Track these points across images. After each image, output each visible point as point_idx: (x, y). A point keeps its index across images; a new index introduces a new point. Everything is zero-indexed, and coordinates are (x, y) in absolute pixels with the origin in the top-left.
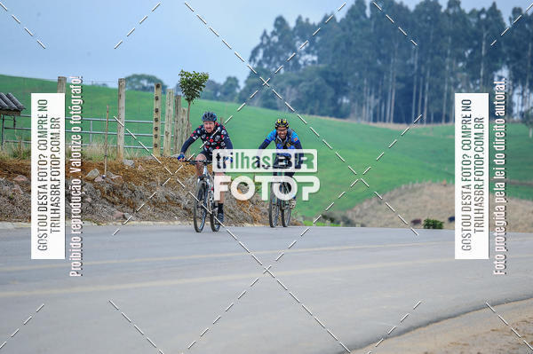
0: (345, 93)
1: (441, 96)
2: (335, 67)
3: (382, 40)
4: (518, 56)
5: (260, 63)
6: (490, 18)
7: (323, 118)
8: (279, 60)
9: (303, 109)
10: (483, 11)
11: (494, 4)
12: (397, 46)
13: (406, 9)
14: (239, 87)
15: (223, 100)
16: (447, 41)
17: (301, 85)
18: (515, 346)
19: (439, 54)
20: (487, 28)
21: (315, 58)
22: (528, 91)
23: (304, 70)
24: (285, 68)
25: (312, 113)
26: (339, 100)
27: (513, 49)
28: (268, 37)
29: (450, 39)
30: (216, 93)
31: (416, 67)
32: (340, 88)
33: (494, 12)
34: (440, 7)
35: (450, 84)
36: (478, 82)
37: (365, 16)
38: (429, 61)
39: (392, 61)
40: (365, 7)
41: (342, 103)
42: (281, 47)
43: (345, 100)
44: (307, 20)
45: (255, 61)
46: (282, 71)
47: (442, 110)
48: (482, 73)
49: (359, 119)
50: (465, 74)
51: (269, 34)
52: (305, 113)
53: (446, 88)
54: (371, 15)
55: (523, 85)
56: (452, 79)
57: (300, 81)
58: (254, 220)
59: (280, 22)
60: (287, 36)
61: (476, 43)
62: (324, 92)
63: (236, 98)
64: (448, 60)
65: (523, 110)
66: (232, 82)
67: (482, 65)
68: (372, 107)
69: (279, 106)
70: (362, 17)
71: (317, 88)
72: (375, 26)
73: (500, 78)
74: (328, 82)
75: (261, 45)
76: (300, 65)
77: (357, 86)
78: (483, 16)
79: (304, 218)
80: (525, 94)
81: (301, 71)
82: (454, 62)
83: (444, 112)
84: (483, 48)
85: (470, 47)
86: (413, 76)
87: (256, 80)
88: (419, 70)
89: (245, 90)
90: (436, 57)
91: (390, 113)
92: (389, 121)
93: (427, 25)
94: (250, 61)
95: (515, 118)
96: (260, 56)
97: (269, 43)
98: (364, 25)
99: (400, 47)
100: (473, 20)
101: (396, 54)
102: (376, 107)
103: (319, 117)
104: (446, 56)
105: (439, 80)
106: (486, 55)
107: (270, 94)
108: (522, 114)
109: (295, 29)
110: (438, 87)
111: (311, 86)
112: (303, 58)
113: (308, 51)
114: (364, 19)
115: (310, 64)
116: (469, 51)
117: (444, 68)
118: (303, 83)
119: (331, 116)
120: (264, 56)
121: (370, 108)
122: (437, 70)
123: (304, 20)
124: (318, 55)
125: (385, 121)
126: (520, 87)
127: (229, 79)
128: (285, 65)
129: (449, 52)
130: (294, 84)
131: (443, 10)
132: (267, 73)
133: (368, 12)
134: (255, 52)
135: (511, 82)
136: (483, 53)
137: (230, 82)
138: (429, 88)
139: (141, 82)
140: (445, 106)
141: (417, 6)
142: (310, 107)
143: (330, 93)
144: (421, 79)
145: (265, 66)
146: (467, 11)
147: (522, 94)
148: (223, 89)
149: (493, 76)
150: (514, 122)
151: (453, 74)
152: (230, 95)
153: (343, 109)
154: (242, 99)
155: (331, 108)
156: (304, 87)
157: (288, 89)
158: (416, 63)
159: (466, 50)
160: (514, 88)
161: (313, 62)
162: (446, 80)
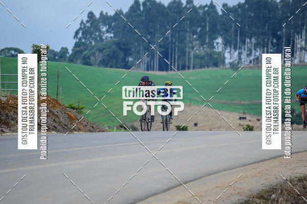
0: (130, 55)
1: (184, 55)
2: (124, 40)
3: (150, 24)
4: (227, 31)
5: (80, 39)
6: (210, 10)
7: (118, 69)
8: (91, 37)
9: (106, 65)
10: (206, 6)
11: (212, 2)
12: (158, 26)
13: (163, 5)
14: (69, 53)
15: (60, 61)
16: (187, 23)
17: (105, 51)
18: (229, 196)
19: (182, 31)
20: (209, 15)
21: (112, 35)
22: (233, 50)
23: (106, 42)
24: (95, 42)
25: (111, 67)
26: (127, 59)
27: (224, 27)
28: (84, 24)
29: (188, 22)
30: (55, 57)
31: (170, 39)
32: (127, 52)
33: (212, 6)
34: (182, 4)
35: (189, 48)
36: (205, 46)
37: (140, 10)
38: (177, 35)
39: (156, 35)
40: (140, 5)
41: (128, 60)
42: (92, 29)
43: (130, 59)
44: (107, 13)
45: (77, 38)
46: (93, 43)
47: (185, 63)
48: (207, 41)
49: (139, 69)
50: (198, 42)
51: (85, 22)
52: (107, 67)
53: (187, 50)
54: (143, 10)
55: (230, 47)
56: (190, 45)
57: (104, 49)
58: (79, 130)
59: (91, 15)
60: (95, 23)
61: (203, 24)
62: (118, 54)
63: (67, 60)
64: (188, 34)
65: (231, 61)
66: (64, 50)
67: (207, 36)
68: (146, 62)
69: (92, 63)
70: (138, 11)
71: (114, 52)
72: (146, 16)
73: (218, 43)
74: (120, 49)
75: (81, 28)
76: (104, 40)
77: (137, 50)
78: (206, 9)
79: (109, 127)
80: (232, 52)
81: (104, 43)
82: (191, 35)
83: (187, 64)
84: (207, 26)
85: (200, 27)
86: (169, 43)
87: (78, 49)
88: (172, 40)
89: (72, 54)
90: (181, 33)
91: (156, 66)
92: (156, 70)
93: (175, 15)
94: (74, 38)
95: (227, 66)
96: (80, 35)
97: (85, 27)
98: (139, 15)
99: (160, 27)
100: (201, 11)
101: (158, 31)
102: (148, 63)
103: (116, 69)
104: (186, 32)
105: (183, 45)
106: (210, 31)
107: (86, 57)
108: (230, 64)
109: (99, 18)
110: (183, 49)
111: (110, 52)
112: (105, 35)
113: (108, 31)
114: (139, 12)
115: (109, 39)
116: (199, 29)
117: (186, 39)
118: (106, 50)
119: (122, 68)
120: (83, 34)
121: (145, 63)
122: (182, 40)
123: (104, 13)
124: (114, 33)
125: (153, 70)
126: (229, 48)
127: (62, 48)
128: (95, 39)
129: (188, 29)
130: (100, 50)
131: (184, 6)
132: (84, 44)
133: (142, 8)
134: (77, 33)
135: (223, 46)
136: (207, 29)
137: (63, 51)
138: (178, 50)
139: (11, 52)
140: (187, 60)
141: (169, 4)
142: (110, 64)
143: (122, 55)
144: (173, 45)
145: (83, 41)
146: (198, 6)
147: (230, 52)
148: (59, 55)
149: (214, 42)
150: (226, 68)
151: (191, 42)
152: (64, 58)
153: (129, 64)
154: (71, 60)
155: (123, 64)
156: (106, 52)
157: (97, 54)
158: (170, 36)
159: (197, 28)
160: (225, 49)
161: (111, 37)
162: (188, 45)
